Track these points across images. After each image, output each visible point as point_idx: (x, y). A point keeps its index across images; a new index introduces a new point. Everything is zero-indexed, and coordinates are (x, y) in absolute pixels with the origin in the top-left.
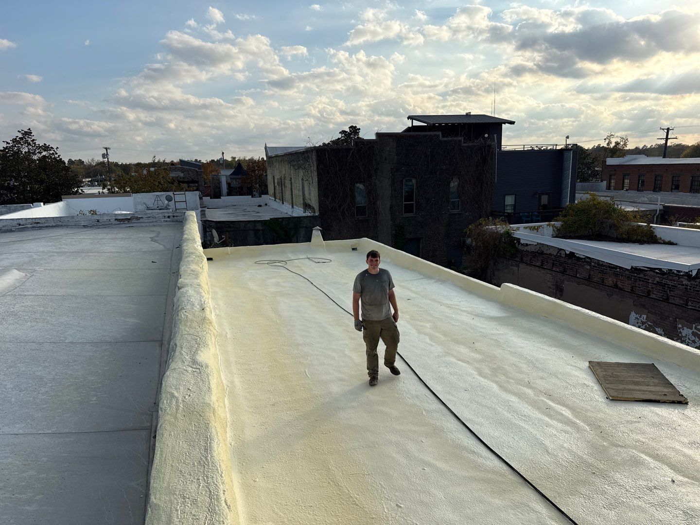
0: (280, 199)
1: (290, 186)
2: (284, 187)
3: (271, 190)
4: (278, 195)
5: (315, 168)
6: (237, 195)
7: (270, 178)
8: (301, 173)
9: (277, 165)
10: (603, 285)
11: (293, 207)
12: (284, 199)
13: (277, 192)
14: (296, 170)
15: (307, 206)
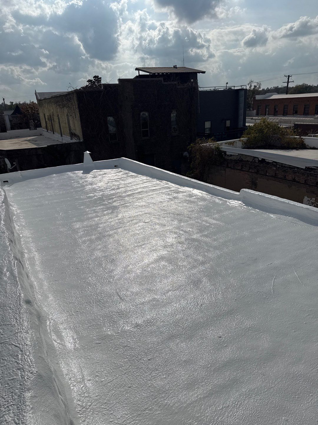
0: (51, 130)
1: (58, 121)
2: (54, 121)
3: (43, 124)
4: (49, 127)
5: (77, 107)
6: (18, 129)
7: (41, 116)
8: (66, 110)
9: (46, 106)
10: (285, 180)
11: (62, 136)
12: (54, 130)
13: (48, 125)
14: (61, 108)
15: (73, 135)
